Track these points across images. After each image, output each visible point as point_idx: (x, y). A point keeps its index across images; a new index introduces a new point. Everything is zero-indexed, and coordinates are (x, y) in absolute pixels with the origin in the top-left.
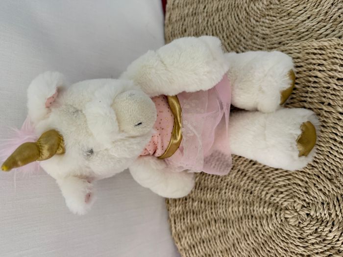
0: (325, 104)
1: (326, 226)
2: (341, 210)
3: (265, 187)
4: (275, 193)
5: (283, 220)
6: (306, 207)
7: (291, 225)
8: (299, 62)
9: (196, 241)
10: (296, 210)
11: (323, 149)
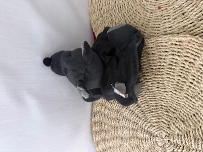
0: (182, 77)
1: (179, 149)
2: (188, 140)
3: (145, 122)
4: (150, 126)
5: (155, 142)
6: (168, 136)
7: (159, 146)
8: (166, 49)
10: (162, 137)
11: (180, 102)
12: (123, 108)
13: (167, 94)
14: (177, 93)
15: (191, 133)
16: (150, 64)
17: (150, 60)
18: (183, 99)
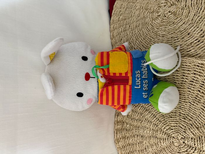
1: (192, 149)
2: (200, 143)
3: (164, 125)
4: (169, 129)
5: (172, 142)
6: (183, 139)
7: (175, 145)
8: (189, 68)
9: (126, 144)
10: (179, 139)
11: (197, 112)
12: (146, 112)
13: (186, 104)
14: (195, 104)
15: (203, 138)
16: (174, 79)
17: (174, 75)
18: (200, 109)
